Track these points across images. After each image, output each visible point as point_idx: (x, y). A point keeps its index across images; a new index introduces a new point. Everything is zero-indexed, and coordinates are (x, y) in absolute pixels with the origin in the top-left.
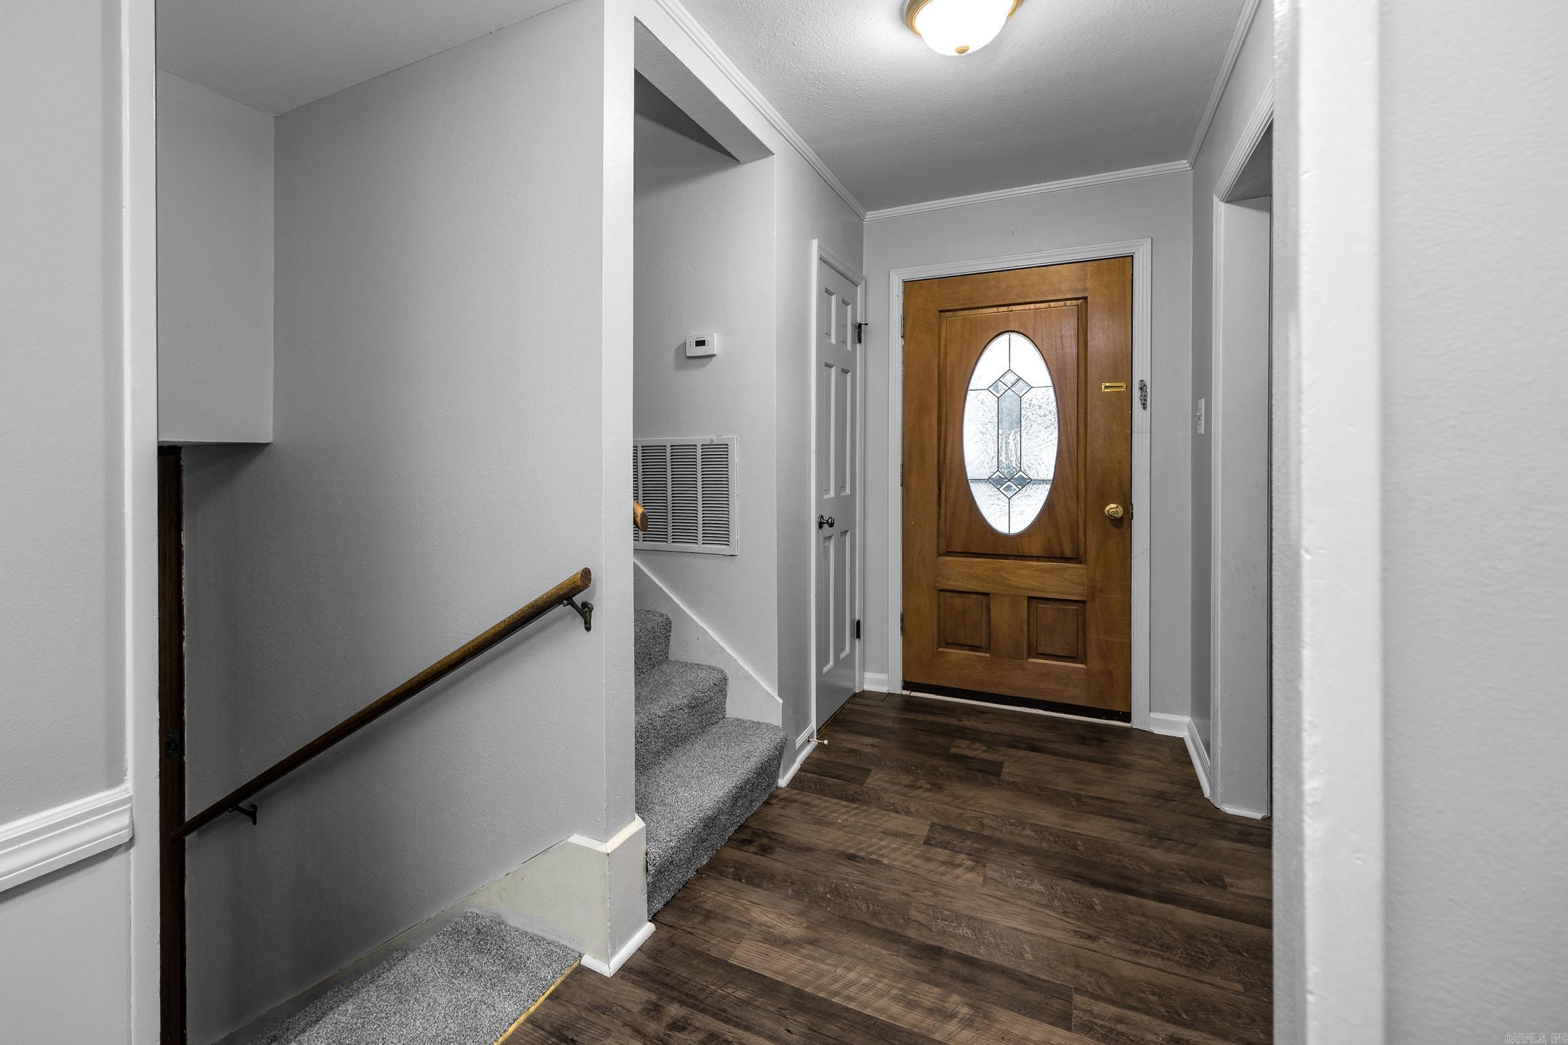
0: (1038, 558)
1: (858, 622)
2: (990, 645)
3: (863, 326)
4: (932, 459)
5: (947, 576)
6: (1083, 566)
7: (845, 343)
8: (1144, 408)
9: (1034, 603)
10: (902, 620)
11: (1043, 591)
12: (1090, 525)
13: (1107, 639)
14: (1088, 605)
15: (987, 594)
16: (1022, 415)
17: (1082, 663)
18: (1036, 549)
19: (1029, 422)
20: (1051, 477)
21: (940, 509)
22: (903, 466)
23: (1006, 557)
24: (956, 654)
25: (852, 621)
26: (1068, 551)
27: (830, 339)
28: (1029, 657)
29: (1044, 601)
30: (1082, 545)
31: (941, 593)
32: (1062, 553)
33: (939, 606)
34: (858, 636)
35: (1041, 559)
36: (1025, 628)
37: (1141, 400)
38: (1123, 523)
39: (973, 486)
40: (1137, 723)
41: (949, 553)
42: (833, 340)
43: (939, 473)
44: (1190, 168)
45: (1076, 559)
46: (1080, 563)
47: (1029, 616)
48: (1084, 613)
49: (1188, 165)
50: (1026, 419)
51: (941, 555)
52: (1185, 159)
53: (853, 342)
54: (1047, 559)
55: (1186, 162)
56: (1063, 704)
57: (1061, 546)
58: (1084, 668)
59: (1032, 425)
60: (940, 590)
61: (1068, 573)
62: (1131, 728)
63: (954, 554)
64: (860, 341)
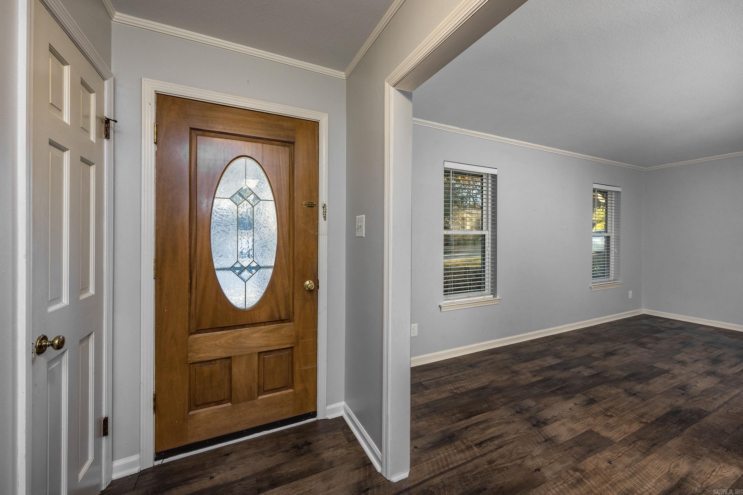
0: (264, 323)
1: (106, 420)
2: (231, 396)
3: (112, 123)
4: (184, 253)
5: (197, 351)
6: (292, 323)
7: (87, 131)
8: (325, 220)
9: (262, 356)
10: (155, 400)
11: (269, 346)
12: (296, 296)
13: (305, 368)
14: (295, 349)
15: (230, 358)
16: (255, 220)
17: (291, 388)
18: (263, 316)
19: (259, 225)
20: (273, 265)
21: (191, 296)
22: (156, 261)
23: (243, 326)
24: (203, 412)
25: (97, 421)
26: (283, 316)
27: (62, 116)
28: (259, 395)
29: (268, 353)
30: (291, 309)
31: (191, 366)
32: (280, 317)
33: (190, 376)
34: (105, 433)
35: (267, 323)
36: (256, 376)
37: (324, 214)
38: (314, 292)
39: (219, 274)
40: (320, 416)
41: (198, 331)
42: (66, 118)
43: (190, 265)
44: (345, 79)
45: (288, 320)
46: (290, 322)
47: (258, 366)
48: (292, 355)
49: (344, 76)
50: (257, 223)
51: (192, 334)
52: (344, 71)
53: (98, 136)
54: (271, 323)
55: (344, 73)
56: (279, 421)
57: (279, 311)
58: (292, 392)
59: (261, 228)
60: (191, 364)
61: (284, 330)
62: (317, 421)
63: (202, 331)
64: (107, 136)
